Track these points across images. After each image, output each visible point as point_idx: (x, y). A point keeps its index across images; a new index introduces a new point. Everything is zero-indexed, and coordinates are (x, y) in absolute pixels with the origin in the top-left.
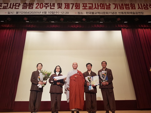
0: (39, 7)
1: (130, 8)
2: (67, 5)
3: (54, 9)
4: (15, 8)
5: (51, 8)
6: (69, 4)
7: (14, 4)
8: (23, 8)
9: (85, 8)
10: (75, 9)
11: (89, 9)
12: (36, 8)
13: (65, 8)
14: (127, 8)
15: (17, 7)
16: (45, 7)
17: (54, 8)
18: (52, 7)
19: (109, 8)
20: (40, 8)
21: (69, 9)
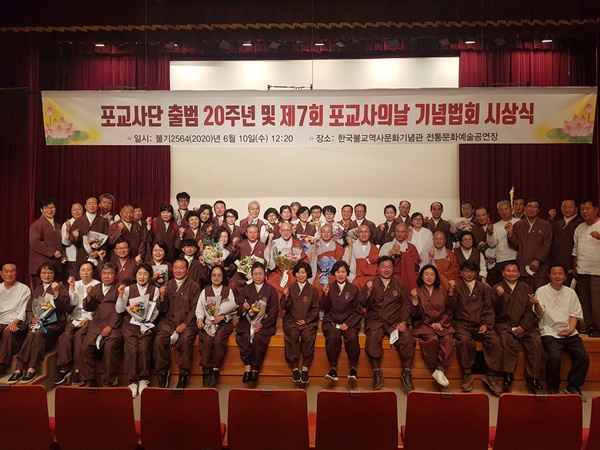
0: (212, 119)
1: (464, 119)
2: (287, 111)
3: (254, 125)
4: (151, 124)
5: (245, 124)
6: (294, 106)
7: (147, 111)
8: (171, 124)
9: (337, 121)
10: (311, 124)
11: (347, 125)
12: (207, 123)
13: (282, 124)
14: (456, 118)
15: (155, 121)
16: (230, 121)
17: (253, 122)
18: (249, 120)
19: (402, 120)
20: (217, 123)
21: (293, 125)
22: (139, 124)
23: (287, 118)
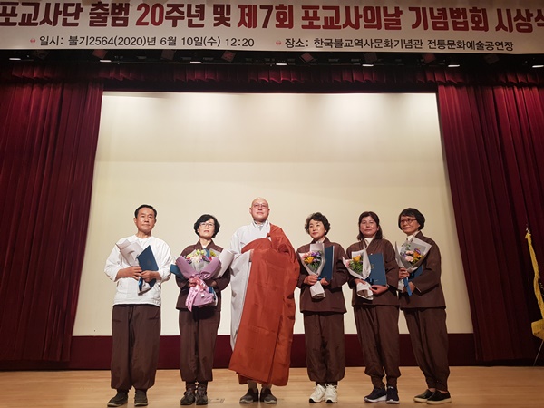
0: (148, 19)
1: (471, 25)
2: (246, 11)
3: (202, 26)
4: (65, 23)
5: (191, 25)
6: (255, 6)
7: (61, 8)
8: (92, 24)
9: (311, 23)
10: (277, 26)
11: (324, 27)
12: (140, 23)
13: (239, 25)
14: (460, 23)
15: (71, 20)
16: (171, 21)
17: (201, 22)
18: (196, 21)
19: (394, 24)
20: (154, 23)
21: (255, 27)
22: (50, 23)
23: (246, 19)
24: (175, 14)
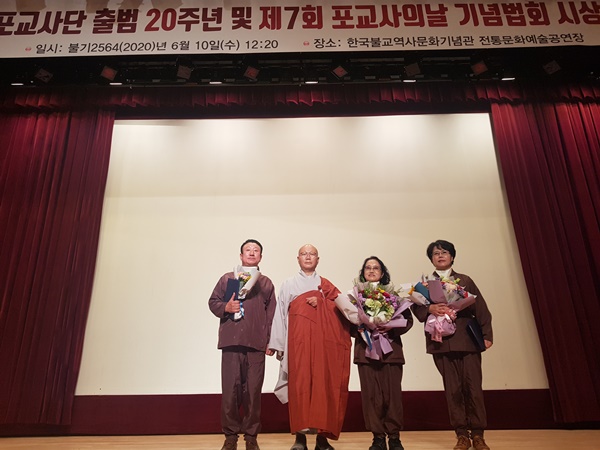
0: (158, 24)
1: (528, 19)
2: (269, 12)
3: (219, 29)
4: (66, 31)
5: (206, 28)
6: (279, 8)
7: (63, 17)
8: (95, 31)
9: (343, 23)
10: (304, 27)
11: (358, 27)
12: (149, 28)
13: (261, 27)
14: (515, 18)
15: (72, 27)
16: (184, 26)
17: (218, 26)
18: (212, 24)
19: (439, 19)
20: (165, 27)
21: (279, 28)
22: (49, 31)
23: (269, 21)
24: (189, 18)
